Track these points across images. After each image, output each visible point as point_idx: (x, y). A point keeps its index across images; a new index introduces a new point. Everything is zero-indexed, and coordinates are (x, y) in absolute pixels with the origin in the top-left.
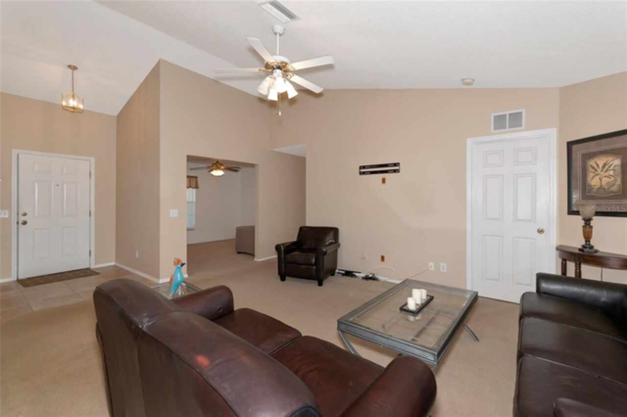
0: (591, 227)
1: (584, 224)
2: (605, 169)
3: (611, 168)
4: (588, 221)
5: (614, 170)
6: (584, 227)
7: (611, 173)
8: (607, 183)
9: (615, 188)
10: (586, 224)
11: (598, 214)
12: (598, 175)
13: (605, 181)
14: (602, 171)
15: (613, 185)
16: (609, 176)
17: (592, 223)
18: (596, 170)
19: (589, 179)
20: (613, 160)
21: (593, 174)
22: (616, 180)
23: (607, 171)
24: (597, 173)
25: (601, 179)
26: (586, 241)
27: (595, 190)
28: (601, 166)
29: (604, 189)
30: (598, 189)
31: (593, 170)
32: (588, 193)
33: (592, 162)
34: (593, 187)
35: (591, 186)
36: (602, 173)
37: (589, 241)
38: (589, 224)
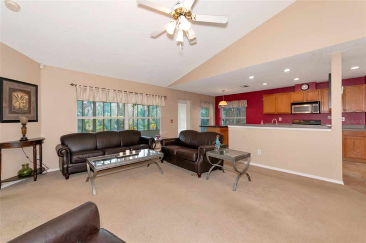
0: (26, 128)
1: (22, 127)
2: (22, 99)
3: (25, 99)
4: (24, 125)
5: (25, 100)
6: (22, 128)
7: (25, 101)
8: (23, 106)
9: (26, 109)
10: (23, 127)
11: (30, 121)
12: (18, 101)
13: (22, 105)
14: (20, 100)
15: (25, 108)
16: (23, 103)
17: (27, 126)
18: (17, 99)
19: (13, 102)
20: (25, 96)
21: (16, 101)
22: (26, 105)
23: (22, 100)
24: (18, 100)
25: (19, 104)
26: (23, 135)
27: (16, 109)
28: (20, 97)
29: (21, 109)
30: (18, 108)
31: (15, 98)
32: (13, 110)
33: (15, 94)
34: (16, 107)
35: (14, 106)
36: (20, 101)
37: (25, 136)
38: (25, 127)
